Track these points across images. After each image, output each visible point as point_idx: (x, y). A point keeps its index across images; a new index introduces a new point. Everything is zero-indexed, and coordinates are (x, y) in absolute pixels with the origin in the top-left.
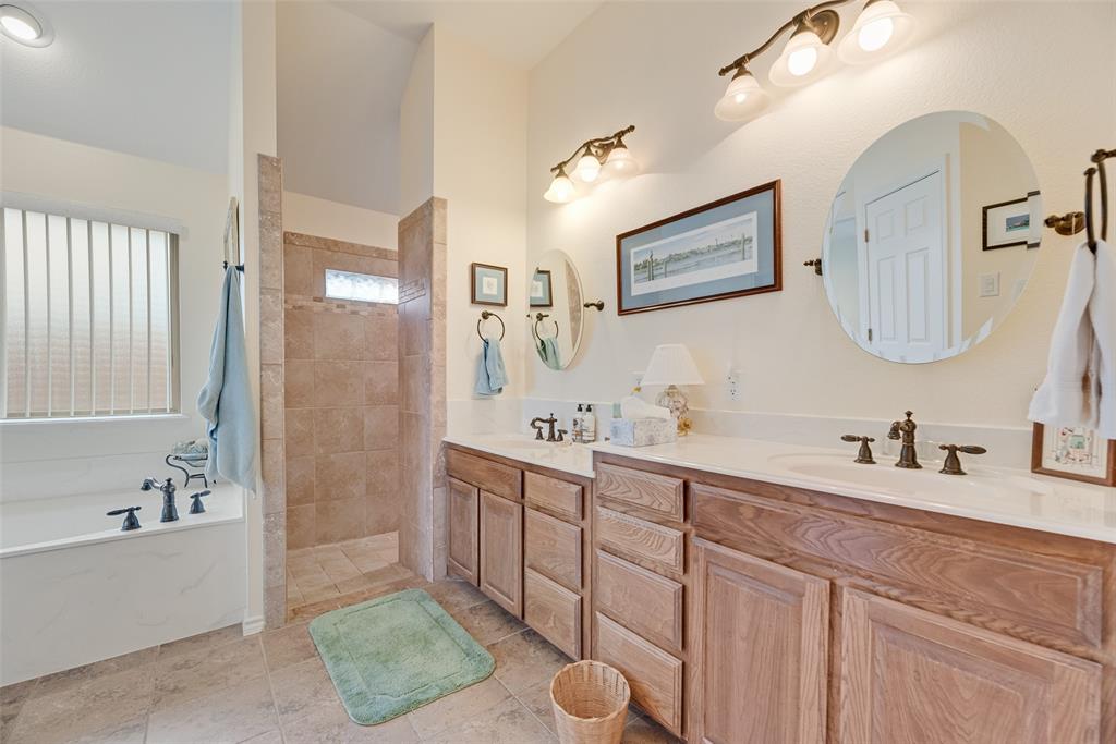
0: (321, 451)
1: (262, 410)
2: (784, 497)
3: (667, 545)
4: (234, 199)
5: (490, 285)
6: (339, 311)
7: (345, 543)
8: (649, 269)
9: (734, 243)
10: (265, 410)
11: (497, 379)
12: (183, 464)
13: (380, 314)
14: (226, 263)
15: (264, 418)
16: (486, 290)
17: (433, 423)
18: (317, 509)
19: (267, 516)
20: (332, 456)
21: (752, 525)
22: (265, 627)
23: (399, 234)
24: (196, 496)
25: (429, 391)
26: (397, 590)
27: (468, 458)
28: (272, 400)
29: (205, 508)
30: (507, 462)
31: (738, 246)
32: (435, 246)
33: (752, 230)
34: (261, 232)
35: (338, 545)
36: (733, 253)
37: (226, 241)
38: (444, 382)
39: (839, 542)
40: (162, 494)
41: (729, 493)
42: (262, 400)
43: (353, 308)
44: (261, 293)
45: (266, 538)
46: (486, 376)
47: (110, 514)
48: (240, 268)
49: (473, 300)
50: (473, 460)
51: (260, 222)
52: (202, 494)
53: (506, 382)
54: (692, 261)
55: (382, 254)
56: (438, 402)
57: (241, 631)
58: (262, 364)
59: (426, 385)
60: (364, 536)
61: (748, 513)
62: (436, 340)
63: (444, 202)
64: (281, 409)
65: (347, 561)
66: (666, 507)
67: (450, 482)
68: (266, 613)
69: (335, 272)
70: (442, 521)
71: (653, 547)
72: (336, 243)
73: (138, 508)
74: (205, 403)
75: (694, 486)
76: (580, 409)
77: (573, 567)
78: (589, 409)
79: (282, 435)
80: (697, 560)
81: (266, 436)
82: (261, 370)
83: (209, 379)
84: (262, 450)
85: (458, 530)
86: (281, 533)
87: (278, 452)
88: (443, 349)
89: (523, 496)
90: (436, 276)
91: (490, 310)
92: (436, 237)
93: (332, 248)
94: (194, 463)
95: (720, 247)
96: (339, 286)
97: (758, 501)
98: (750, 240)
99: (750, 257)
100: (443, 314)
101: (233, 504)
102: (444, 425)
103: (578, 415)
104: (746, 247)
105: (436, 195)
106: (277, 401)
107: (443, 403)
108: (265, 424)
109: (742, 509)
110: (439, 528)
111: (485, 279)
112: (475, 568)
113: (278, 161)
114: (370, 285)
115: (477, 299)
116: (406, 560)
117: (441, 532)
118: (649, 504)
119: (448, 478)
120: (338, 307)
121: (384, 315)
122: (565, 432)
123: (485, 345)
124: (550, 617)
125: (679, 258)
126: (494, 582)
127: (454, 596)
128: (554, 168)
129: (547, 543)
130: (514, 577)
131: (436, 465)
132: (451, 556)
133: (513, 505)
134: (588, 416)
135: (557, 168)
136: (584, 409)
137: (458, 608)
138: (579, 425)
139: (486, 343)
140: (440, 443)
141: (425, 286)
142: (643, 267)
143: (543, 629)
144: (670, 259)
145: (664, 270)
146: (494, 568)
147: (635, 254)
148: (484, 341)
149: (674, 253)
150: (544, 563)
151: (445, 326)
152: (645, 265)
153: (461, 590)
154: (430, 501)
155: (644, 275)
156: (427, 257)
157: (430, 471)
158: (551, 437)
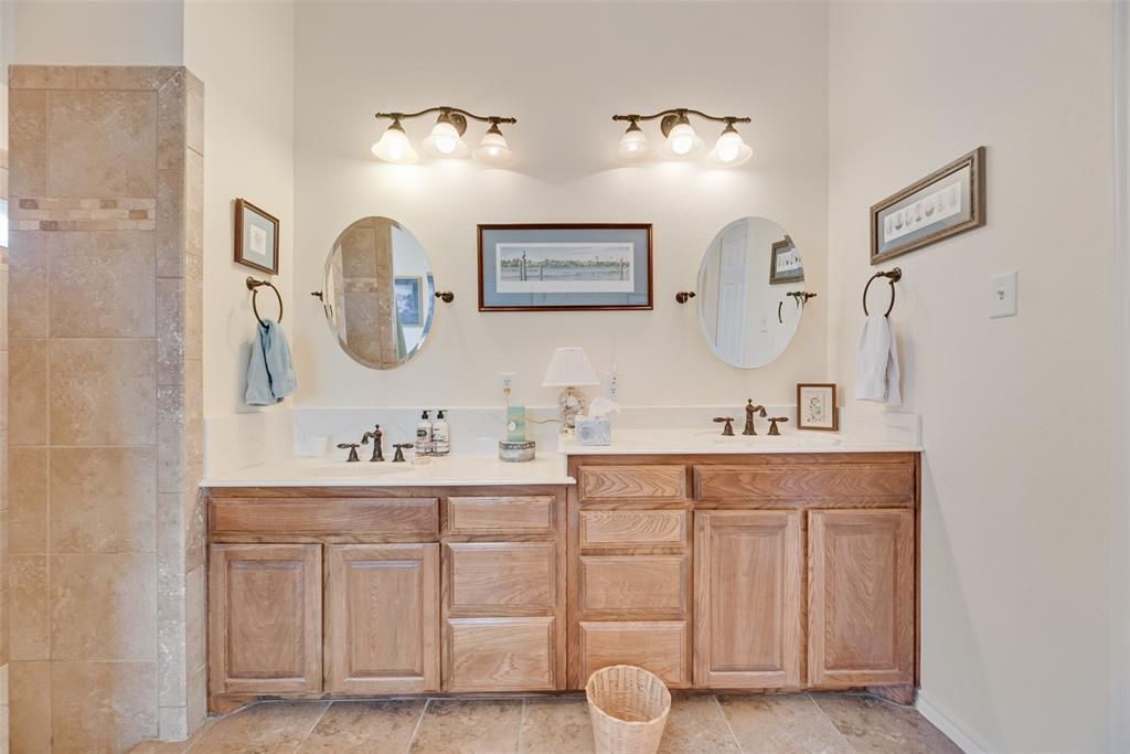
2: (765, 462)
3: (670, 526)
5: (257, 240)
8: (520, 268)
9: (613, 264)
16: (254, 246)
17: (185, 459)
21: (749, 487)
31: (617, 268)
32: (188, 153)
33: (629, 257)
36: (613, 272)
38: (201, 387)
39: (807, 483)
41: (728, 467)
46: (266, 377)
49: (238, 257)
50: (308, 504)
54: (573, 271)
56: (192, 421)
61: (745, 478)
62: (189, 315)
63: (200, 85)
66: (669, 492)
70: (199, 625)
71: (656, 532)
75: (698, 468)
76: (425, 416)
77: (546, 587)
78: (440, 416)
80: (702, 529)
88: (199, 332)
89: (440, 530)
92: (190, 141)
95: (600, 264)
97: (752, 468)
98: (628, 265)
99: (628, 279)
100: (199, 272)
102: (200, 460)
103: (425, 424)
104: (624, 270)
105: (189, 68)
107: (199, 423)
109: (741, 478)
110: (195, 638)
111: (254, 229)
112: (314, 666)
115: (243, 256)
117: (199, 644)
118: (650, 494)
119: (220, 548)
122: (407, 446)
123: (263, 329)
124: (503, 662)
125: (557, 265)
126: (373, 667)
127: (264, 732)
128: (384, 115)
129: (495, 575)
130: (426, 642)
131: (190, 531)
132: (231, 676)
133: (420, 546)
134: (440, 424)
135: (388, 116)
136: (433, 415)
137: (297, 742)
138: (428, 436)
139: (266, 327)
140: (196, 490)
141: (151, 215)
142: (512, 266)
143: (491, 681)
144: (546, 264)
145: (538, 273)
146: (374, 647)
147: (502, 249)
148: (262, 324)
149: (551, 258)
150: (491, 601)
151: (202, 289)
152: (515, 264)
153: (264, 719)
154: (178, 599)
155: (513, 274)
156: (161, 166)
157: (178, 546)
158: (378, 455)
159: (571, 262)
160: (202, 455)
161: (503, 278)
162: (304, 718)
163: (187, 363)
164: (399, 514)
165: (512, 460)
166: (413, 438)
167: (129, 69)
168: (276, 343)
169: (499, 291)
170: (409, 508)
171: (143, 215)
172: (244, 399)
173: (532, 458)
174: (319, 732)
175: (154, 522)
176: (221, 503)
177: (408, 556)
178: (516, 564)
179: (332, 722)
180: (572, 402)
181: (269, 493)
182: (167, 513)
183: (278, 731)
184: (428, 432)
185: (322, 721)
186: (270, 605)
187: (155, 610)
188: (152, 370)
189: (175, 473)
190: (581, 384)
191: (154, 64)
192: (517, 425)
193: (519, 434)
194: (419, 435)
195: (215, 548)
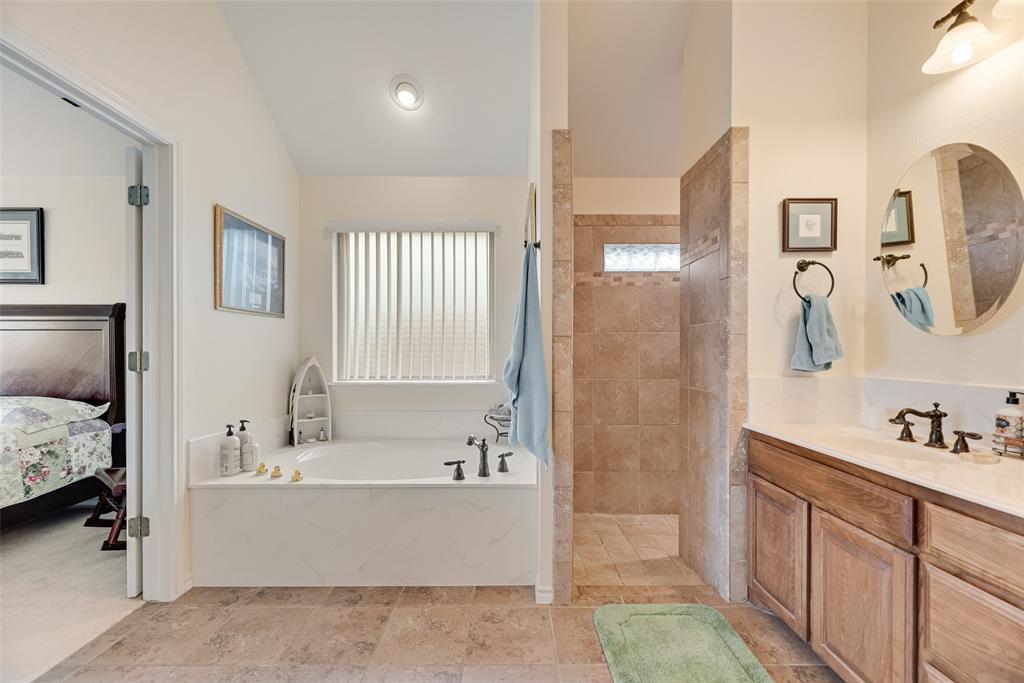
0: (599, 422)
1: (553, 381)
4: (532, 184)
5: (809, 226)
6: (616, 283)
7: (622, 516)
10: (556, 383)
11: (826, 349)
12: (495, 423)
13: (655, 284)
14: (526, 242)
15: (556, 390)
16: (803, 232)
17: (730, 405)
18: (595, 478)
19: (557, 488)
20: (609, 427)
22: (555, 600)
23: (682, 190)
24: (502, 456)
25: (725, 365)
26: (685, 599)
27: (789, 458)
28: (562, 372)
29: (509, 468)
30: (867, 475)
32: (734, 186)
34: (554, 206)
35: (614, 517)
37: (526, 231)
38: (745, 354)
40: (479, 451)
42: (553, 372)
43: (629, 280)
44: (554, 266)
45: (556, 511)
46: (807, 347)
47: (447, 464)
48: (537, 245)
50: (800, 462)
51: (554, 196)
52: (507, 455)
53: (838, 353)
55: (658, 220)
56: (737, 378)
57: (534, 597)
58: (554, 336)
59: (720, 358)
60: (638, 513)
62: (734, 303)
63: (745, 131)
64: (570, 381)
65: (624, 539)
67: (754, 482)
68: (555, 586)
69: (612, 246)
70: (741, 528)
72: (614, 217)
73: (463, 462)
74: (509, 373)
76: (1012, 400)
79: (570, 408)
81: (557, 409)
82: (554, 342)
83: (512, 351)
84: (553, 422)
85: (767, 547)
86: (569, 508)
87: (567, 424)
88: (744, 313)
89: (916, 540)
90: (735, 223)
91: (808, 257)
92: (735, 175)
93: (611, 223)
94: (503, 423)
96: (617, 260)
100: (744, 270)
101: (529, 469)
102: (744, 408)
103: (1011, 411)
105: (734, 125)
106: (566, 373)
107: (743, 380)
108: (557, 396)
110: (738, 536)
111: (803, 218)
112: (801, 612)
113: (569, 132)
114: (645, 254)
115: (792, 245)
116: (689, 557)
117: (741, 542)
119: (752, 477)
120: (615, 280)
121: (659, 284)
122: (974, 436)
123: (805, 304)
126: (843, 652)
127: (765, 636)
129: (994, 648)
130: (894, 667)
131: (734, 457)
132: (756, 578)
133: (891, 549)
137: (775, 661)
138: (1012, 429)
139: (807, 302)
140: (740, 430)
141: (718, 238)
146: (843, 631)
148: (804, 299)
151: (746, 284)
153: (773, 630)
154: (726, 501)
157: (724, 464)
158: (937, 440)
160: (746, 404)
162: (797, 653)
163: (732, 337)
164: (868, 501)
170: (878, 499)
171: (716, 240)
172: (790, 365)
174: (795, 671)
176: (756, 443)
179: (812, 675)
182: (723, 440)
183: (773, 644)
184: (1013, 423)
185: (806, 668)
186: (775, 537)
188: (718, 342)
189: (725, 414)
194: (998, 425)
195: (750, 475)
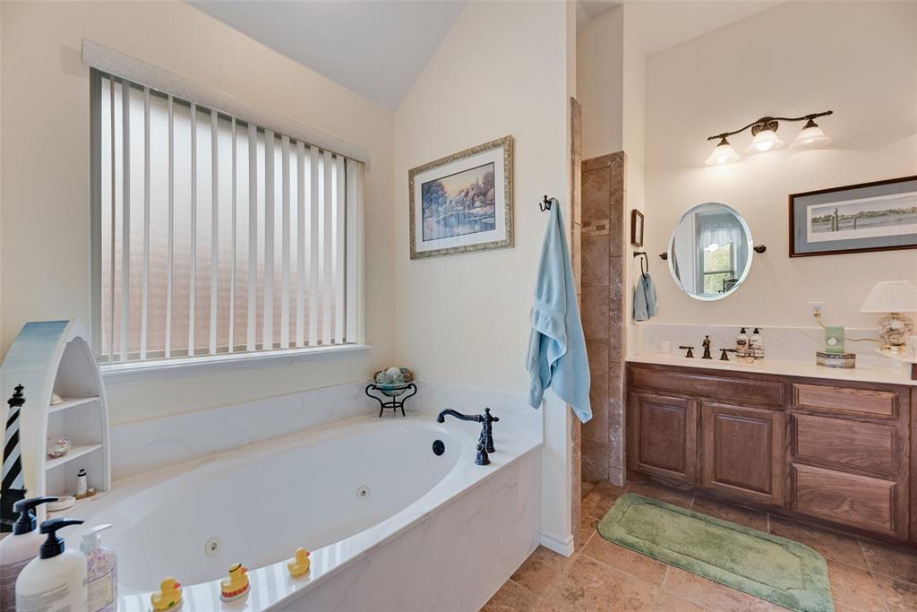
46: (645, 305)
49: (633, 241)
63: (626, 157)
67: (639, 397)
76: (743, 331)
77: (888, 459)
78: (756, 332)
85: (657, 438)
88: (626, 282)
105: (624, 150)
115: (636, 240)
119: (636, 394)
122: (730, 351)
124: (843, 503)
125: (873, 215)
126: (732, 479)
128: (714, 137)
130: (774, 473)
132: (641, 462)
133: (770, 412)
134: (756, 337)
135: (718, 137)
136: (750, 332)
138: (747, 345)
140: (625, 363)
141: (607, 227)
142: (823, 221)
143: (831, 513)
144: (861, 215)
145: (852, 223)
146: (733, 467)
147: (813, 210)
149: (866, 210)
150: (833, 458)
152: (827, 219)
154: (619, 415)
155: (826, 227)
156: (612, 203)
157: (619, 389)
159: (890, 211)
161: (813, 231)
164: (753, 390)
165: (834, 366)
166: (734, 346)
167: (597, 159)
168: (651, 287)
169: (809, 241)
170: (761, 387)
171: (603, 227)
173: (853, 367)
175: (607, 376)
176: (637, 371)
177: (761, 417)
178: (855, 436)
180: (896, 325)
181: (662, 368)
182: (614, 372)
184: (747, 342)
186: (665, 429)
187: (607, 418)
188: (607, 302)
189: (618, 353)
190: (907, 310)
191: (608, 153)
192: (838, 341)
193: (839, 347)
194: (739, 344)
195: (633, 394)
